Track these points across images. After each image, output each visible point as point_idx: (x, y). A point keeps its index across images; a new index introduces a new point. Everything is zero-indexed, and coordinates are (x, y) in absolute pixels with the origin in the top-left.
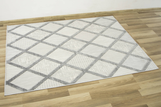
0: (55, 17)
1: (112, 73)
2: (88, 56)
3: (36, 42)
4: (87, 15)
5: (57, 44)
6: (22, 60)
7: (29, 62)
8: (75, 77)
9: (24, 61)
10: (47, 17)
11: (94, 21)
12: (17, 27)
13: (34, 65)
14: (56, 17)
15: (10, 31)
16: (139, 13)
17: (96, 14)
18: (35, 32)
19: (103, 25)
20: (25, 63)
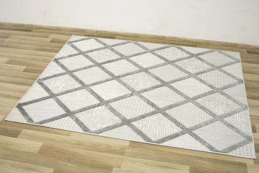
0: (101, 31)
1: (165, 138)
2: (148, 103)
3: (92, 64)
4: (151, 38)
5: (117, 74)
6: (57, 82)
7: (64, 87)
8: (104, 126)
9: (58, 85)
10: (91, 31)
11: (200, 54)
12: (83, 40)
13: (65, 93)
14: (103, 33)
15: (72, 42)
16: (248, 52)
17: (166, 39)
18: (101, 51)
19: (209, 62)
20: (58, 87)
